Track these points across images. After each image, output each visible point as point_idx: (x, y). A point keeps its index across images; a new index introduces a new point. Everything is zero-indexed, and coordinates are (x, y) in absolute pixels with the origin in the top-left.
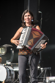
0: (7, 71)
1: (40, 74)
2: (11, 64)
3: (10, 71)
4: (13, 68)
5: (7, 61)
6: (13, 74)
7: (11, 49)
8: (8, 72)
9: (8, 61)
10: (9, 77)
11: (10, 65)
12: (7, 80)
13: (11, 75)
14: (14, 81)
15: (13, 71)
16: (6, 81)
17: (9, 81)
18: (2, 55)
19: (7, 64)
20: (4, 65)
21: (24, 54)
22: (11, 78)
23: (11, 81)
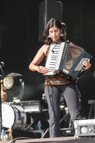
0: (15, 113)
1: (64, 117)
2: (21, 102)
3: (19, 112)
4: (24, 109)
5: (14, 98)
6: (24, 117)
7: (21, 80)
8: (17, 114)
9: (16, 98)
10: (18, 122)
11: (19, 104)
12: (16, 126)
13: (21, 118)
14: (25, 127)
15: (23, 112)
16: (13, 128)
17: (18, 128)
18: (7, 90)
19: (15, 102)
20: (10, 103)
21: (55, 84)
22: (21, 123)
23: (21, 128)
